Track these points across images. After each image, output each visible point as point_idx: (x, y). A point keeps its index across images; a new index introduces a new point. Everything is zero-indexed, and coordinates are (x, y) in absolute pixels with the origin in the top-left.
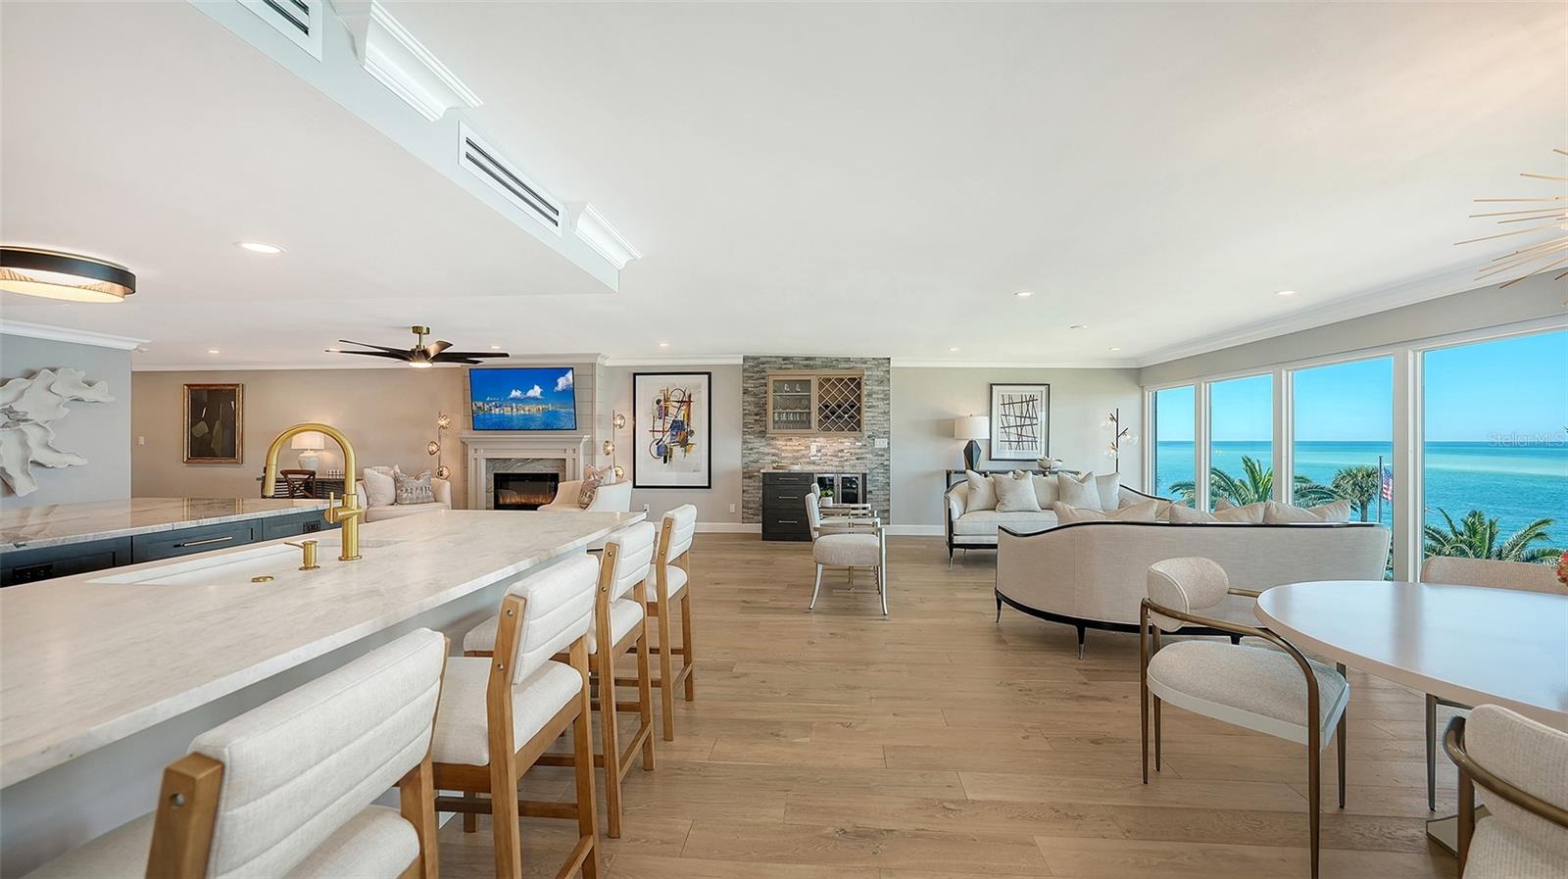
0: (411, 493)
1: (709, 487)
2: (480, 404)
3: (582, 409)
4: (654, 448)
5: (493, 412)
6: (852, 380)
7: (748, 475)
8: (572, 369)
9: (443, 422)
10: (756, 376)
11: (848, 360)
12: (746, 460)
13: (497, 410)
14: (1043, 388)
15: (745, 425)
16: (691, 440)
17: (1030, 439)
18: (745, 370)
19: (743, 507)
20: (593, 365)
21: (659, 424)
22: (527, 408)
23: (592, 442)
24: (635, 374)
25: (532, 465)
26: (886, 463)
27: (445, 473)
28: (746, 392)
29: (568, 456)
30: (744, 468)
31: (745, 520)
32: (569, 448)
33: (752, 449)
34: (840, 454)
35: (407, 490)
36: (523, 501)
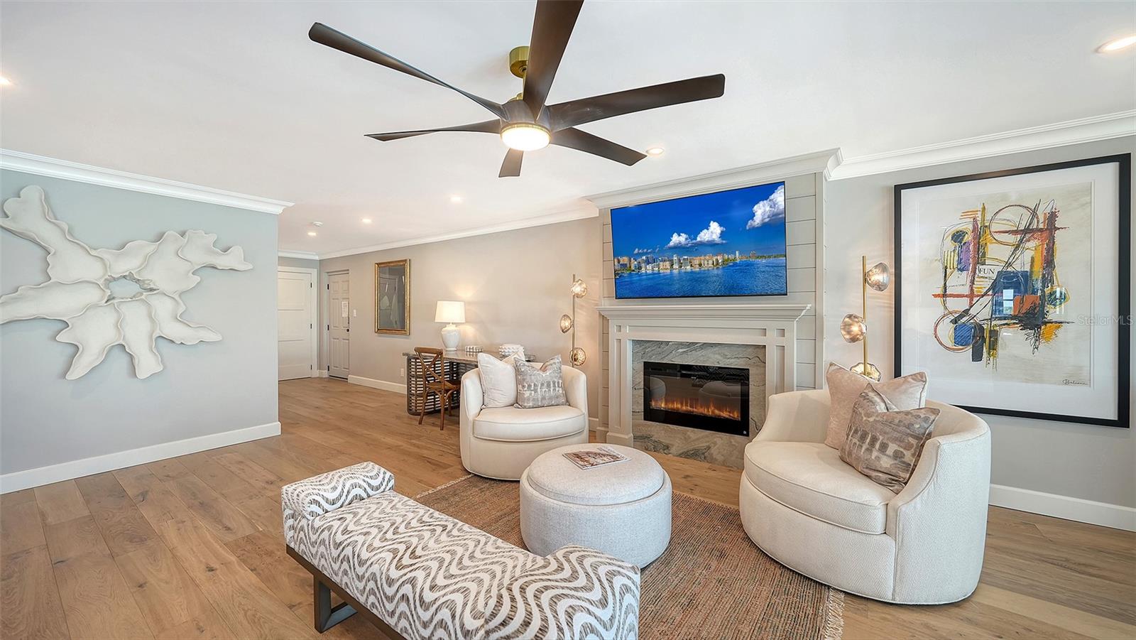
0: (536, 391)
1: (1123, 420)
2: (624, 260)
3: (797, 256)
4: (947, 330)
5: (643, 270)
8: (783, 183)
9: (577, 289)
13: (649, 267)
16: (1054, 313)
20: (817, 177)
21: (959, 282)
22: (696, 262)
23: (816, 319)
24: (898, 189)
25: (704, 352)
27: (581, 356)
29: (771, 341)
32: (773, 326)
35: (529, 386)
36: (684, 408)
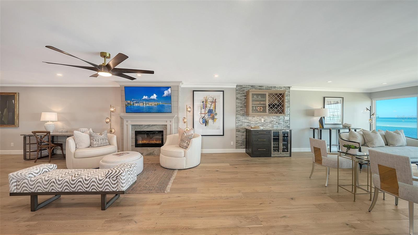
0: (98, 141)
1: (223, 135)
2: (129, 102)
3: (174, 104)
4: (201, 120)
5: (135, 105)
6: (281, 94)
7: (238, 130)
8: (171, 87)
9: (112, 109)
10: (241, 92)
11: (275, 87)
12: (237, 125)
13: (137, 104)
14: (341, 99)
15: (237, 111)
16: (216, 117)
17: (337, 117)
18: (236, 90)
19: (236, 143)
20: (178, 86)
21: (203, 111)
22: (150, 103)
23: (178, 118)
24: (194, 91)
25: (152, 127)
26: (289, 125)
27: (113, 131)
28: (237, 99)
29: (168, 124)
30: (236, 128)
31: (237, 147)
32: (168, 120)
33: (239, 120)
34: (272, 122)
35: (96, 140)
36: (147, 142)
